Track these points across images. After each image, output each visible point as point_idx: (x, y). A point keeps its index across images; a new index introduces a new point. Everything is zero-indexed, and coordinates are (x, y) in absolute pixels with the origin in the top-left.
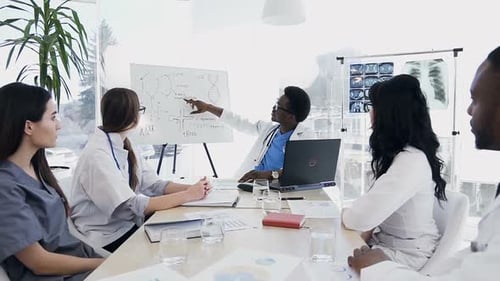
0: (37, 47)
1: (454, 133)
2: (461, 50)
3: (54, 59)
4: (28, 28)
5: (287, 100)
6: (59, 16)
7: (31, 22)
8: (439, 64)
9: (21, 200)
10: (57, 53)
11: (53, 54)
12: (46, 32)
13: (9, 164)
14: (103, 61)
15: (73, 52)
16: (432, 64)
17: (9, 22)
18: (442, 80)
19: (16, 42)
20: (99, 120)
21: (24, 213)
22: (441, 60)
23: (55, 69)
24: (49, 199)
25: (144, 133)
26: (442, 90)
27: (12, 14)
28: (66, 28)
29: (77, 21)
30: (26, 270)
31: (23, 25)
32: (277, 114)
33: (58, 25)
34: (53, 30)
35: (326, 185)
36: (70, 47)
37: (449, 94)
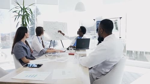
0: (21, 17)
1: (120, 38)
2: (121, 18)
3: (25, 20)
4: (19, 13)
5: (81, 29)
6: (26, 10)
7: (20, 11)
8: (117, 21)
9: (23, 48)
10: (26, 19)
11: (25, 19)
12: (24, 14)
13: (21, 42)
14: (37, 20)
15: (30, 18)
16: (115, 21)
17: (15, 11)
18: (117, 25)
19: (17, 16)
20: (35, 34)
21: (23, 51)
22: (117, 20)
23: (26, 22)
24: (28, 49)
25: (46, 35)
26: (117, 27)
27: (16, 10)
28: (28, 12)
29: (31, 11)
30: (23, 62)
31: (18, 12)
32: (78, 33)
33: (26, 12)
34: (25, 13)
35: (87, 49)
36: (29, 17)
37: (119, 28)
